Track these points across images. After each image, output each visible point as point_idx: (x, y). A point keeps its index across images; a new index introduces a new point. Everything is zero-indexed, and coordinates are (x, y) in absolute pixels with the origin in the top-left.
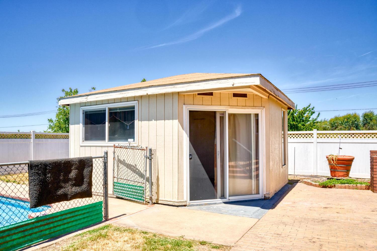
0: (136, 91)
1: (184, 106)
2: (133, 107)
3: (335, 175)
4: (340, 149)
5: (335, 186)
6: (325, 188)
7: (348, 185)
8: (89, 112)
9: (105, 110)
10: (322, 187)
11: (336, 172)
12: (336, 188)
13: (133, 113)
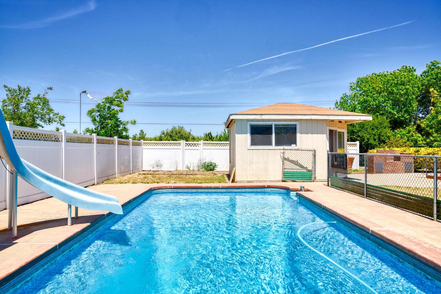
0: (303, 116)
1: (327, 127)
2: (296, 125)
8: (254, 125)
9: (272, 125)
13: (295, 129)
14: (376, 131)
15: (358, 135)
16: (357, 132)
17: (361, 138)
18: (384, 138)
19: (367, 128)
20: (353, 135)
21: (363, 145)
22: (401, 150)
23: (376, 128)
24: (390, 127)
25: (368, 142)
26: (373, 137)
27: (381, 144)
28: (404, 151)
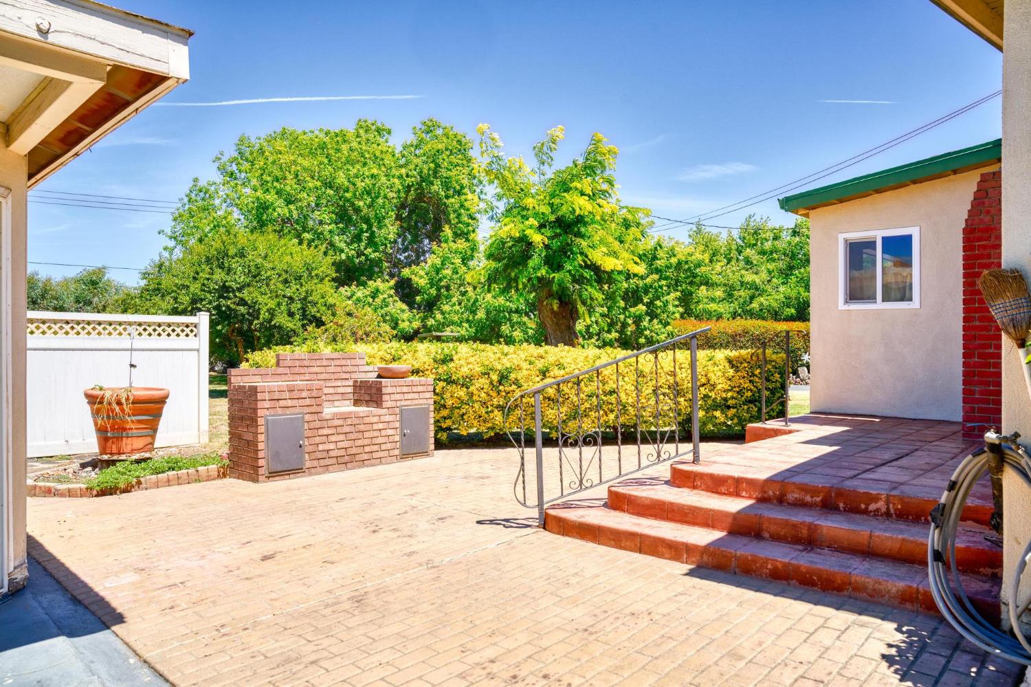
3: (119, 449)
4: (132, 368)
5: (139, 483)
6: (111, 494)
7: (174, 472)
10: (97, 496)
11: (124, 439)
12: (142, 489)
14: (294, 287)
15: (242, 299)
16: (240, 290)
17: (250, 307)
18: (318, 312)
19: (269, 278)
20: (225, 298)
21: (256, 330)
22: (381, 353)
23: (296, 279)
24: (334, 280)
25: (271, 320)
26: (287, 305)
27: (310, 328)
28: (394, 360)
